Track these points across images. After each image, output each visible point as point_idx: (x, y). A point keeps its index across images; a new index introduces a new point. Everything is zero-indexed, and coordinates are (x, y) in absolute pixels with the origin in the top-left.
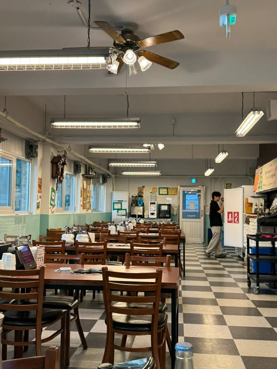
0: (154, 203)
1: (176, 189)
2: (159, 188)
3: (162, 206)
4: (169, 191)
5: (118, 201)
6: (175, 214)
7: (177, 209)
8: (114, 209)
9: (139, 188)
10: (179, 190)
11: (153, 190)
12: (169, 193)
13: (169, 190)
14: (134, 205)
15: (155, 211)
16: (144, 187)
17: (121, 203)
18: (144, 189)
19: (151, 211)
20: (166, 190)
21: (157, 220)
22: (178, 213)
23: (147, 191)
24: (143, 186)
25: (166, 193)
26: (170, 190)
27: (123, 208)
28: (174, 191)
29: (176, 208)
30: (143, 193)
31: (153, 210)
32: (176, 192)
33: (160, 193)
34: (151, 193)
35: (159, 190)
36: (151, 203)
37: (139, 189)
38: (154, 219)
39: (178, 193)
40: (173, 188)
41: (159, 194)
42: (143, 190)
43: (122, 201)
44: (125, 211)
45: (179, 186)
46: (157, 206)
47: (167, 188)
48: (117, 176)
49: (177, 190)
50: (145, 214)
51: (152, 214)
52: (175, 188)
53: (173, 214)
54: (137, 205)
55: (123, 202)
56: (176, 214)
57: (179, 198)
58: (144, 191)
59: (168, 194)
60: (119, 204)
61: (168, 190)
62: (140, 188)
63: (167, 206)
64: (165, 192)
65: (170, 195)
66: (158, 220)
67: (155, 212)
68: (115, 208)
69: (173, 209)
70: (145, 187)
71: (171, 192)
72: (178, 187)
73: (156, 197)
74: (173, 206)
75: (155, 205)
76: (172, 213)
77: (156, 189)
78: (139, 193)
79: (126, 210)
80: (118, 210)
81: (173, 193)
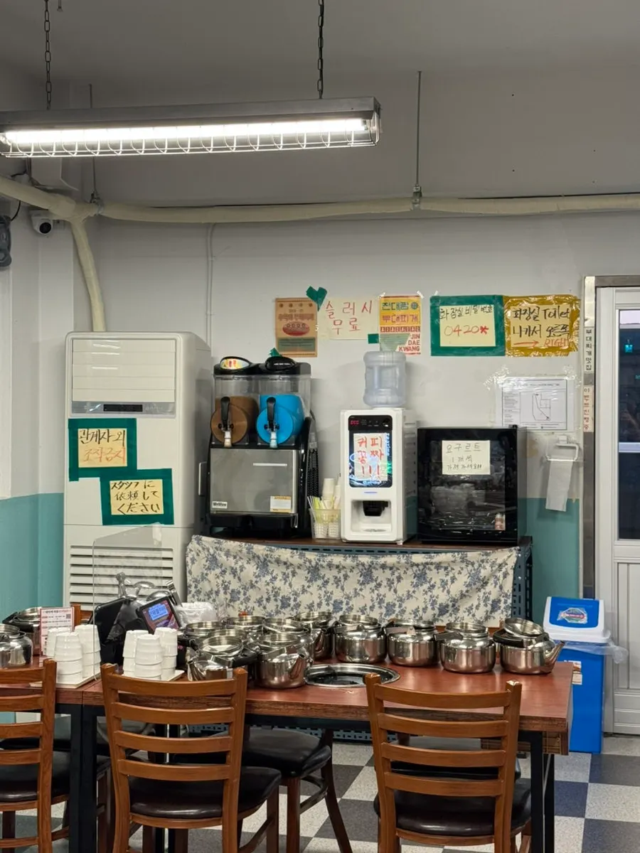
0: (381, 424)
1: (564, 307)
2: (436, 302)
3: (446, 444)
4: (515, 323)
5: (109, 407)
6: (557, 502)
7: (576, 465)
8: (76, 472)
9: (280, 303)
10: (590, 317)
11: (385, 318)
12: (513, 339)
13: (509, 314)
14: (228, 442)
15: (388, 484)
16: (317, 296)
17: (131, 426)
18: (322, 314)
19: (361, 485)
20: (486, 317)
21: (403, 560)
22: (580, 495)
23: (346, 328)
24: (311, 292)
25: (490, 340)
26: (517, 315)
27: (140, 466)
28: (552, 322)
29: (564, 462)
30: (309, 345)
31: (375, 478)
32: (569, 330)
33: (444, 343)
34: (373, 339)
35: (435, 315)
36: (360, 424)
37: (286, 310)
38: (382, 553)
39: (580, 339)
40: (542, 300)
41: (437, 350)
42: (312, 317)
43: (137, 408)
44: (158, 484)
45: (590, 281)
46: (406, 443)
47: (498, 302)
48: (110, 212)
49: (575, 315)
50: (319, 507)
51: (374, 509)
52: (559, 300)
53: (543, 501)
54: (252, 440)
55: (142, 420)
56: (569, 502)
57: (592, 380)
58: (323, 325)
59: (500, 347)
60: (114, 431)
61: (500, 320)
62: (291, 302)
63: (485, 446)
64: (484, 329)
65: (525, 351)
66: (418, 558)
67: (395, 496)
68: (81, 465)
69: (546, 465)
70: (327, 298)
71: (530, 331)
72: (581, 285)
73: (408, 369)
74: (544, 439)
75: (385, 436)
76: (532, 491)
77: (411, 311)
78: (281, 342)
79: (165, 475)
80: (107, 475)
81: (542, 341)
